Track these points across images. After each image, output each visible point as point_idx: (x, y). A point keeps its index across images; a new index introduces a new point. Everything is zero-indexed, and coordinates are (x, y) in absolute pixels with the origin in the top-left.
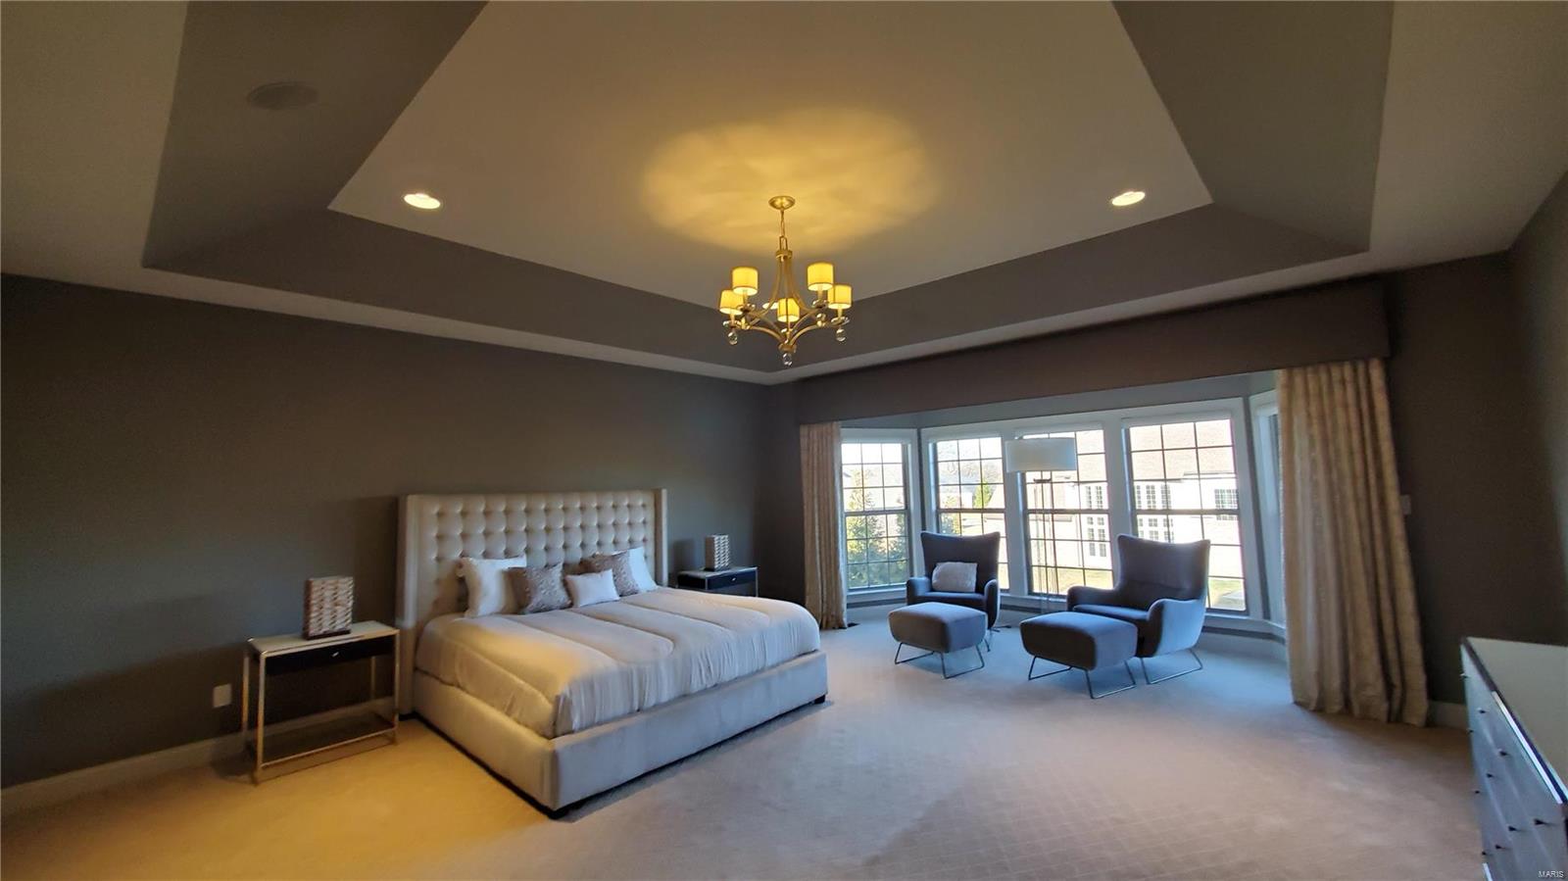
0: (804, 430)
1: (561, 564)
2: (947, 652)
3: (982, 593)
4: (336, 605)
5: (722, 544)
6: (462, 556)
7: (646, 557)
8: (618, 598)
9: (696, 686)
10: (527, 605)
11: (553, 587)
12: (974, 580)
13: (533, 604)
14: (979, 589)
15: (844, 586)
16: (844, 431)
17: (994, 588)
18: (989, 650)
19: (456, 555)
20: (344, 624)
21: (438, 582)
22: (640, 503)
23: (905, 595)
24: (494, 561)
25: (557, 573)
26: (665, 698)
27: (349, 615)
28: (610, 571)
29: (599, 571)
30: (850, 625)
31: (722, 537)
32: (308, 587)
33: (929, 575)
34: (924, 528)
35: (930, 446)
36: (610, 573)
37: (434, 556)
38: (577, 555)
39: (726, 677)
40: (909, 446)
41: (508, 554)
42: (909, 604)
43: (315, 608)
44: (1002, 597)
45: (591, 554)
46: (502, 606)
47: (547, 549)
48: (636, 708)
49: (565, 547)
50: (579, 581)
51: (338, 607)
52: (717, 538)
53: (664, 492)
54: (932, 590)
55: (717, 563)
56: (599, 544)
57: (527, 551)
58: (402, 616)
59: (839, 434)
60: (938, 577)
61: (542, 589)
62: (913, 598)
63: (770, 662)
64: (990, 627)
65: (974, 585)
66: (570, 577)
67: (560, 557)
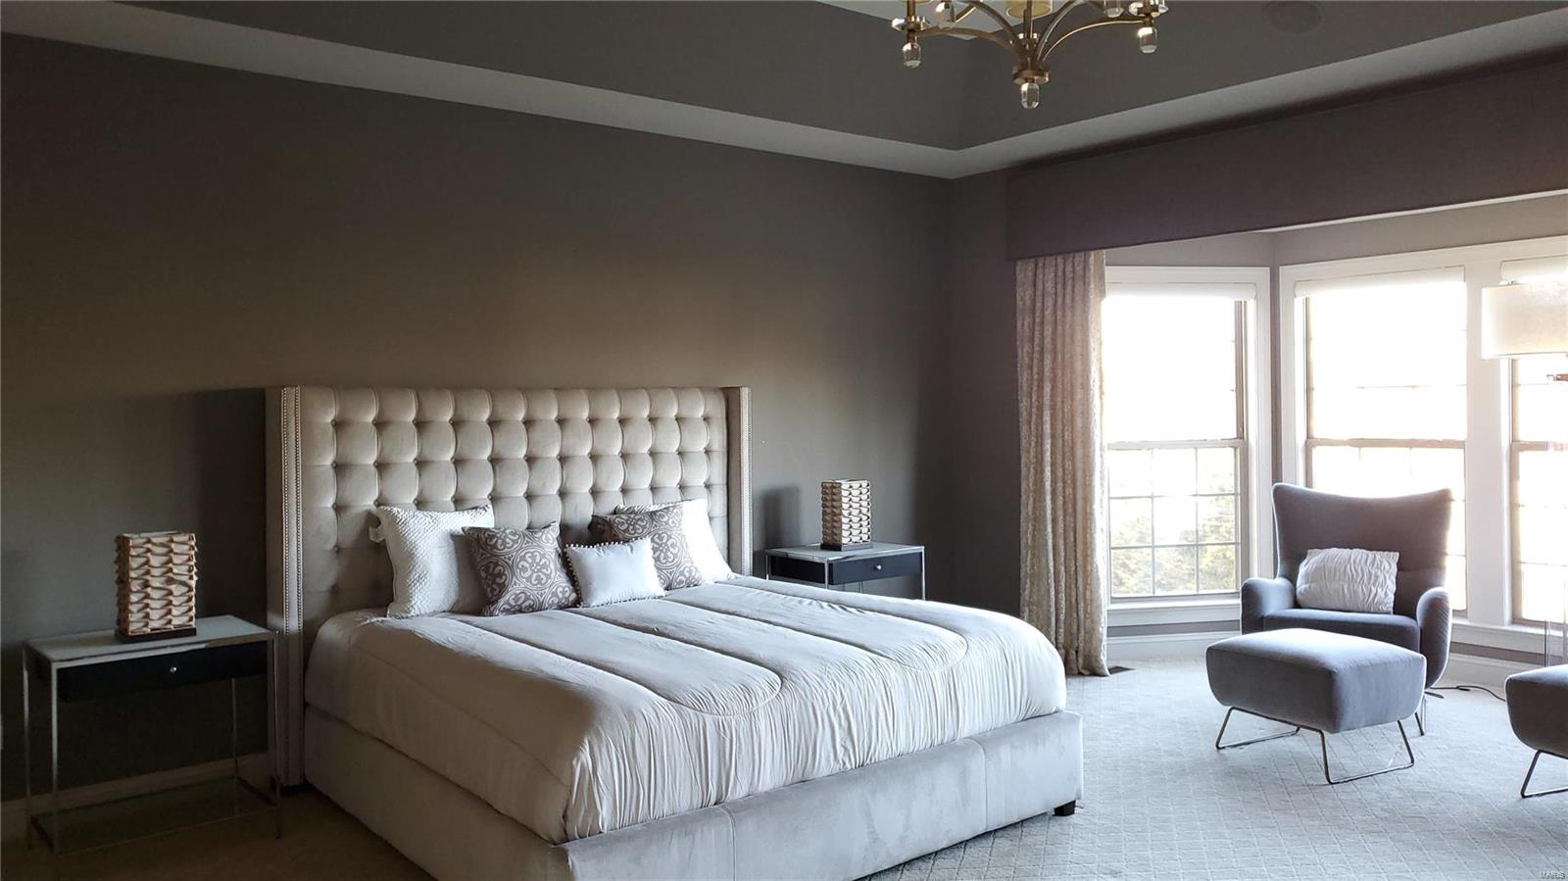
0: (1024, 271)
1: (557, 524)
2: (1334, 727)
3: (1413, 616)
4: (170, 581)
5: (856, 497)
6: (379, 503)
7: (711, 519)
8: (663, 593)
9: (824, 766)
10: (499, 596)
11: (545, 566)
12: (1392, 587)
13: (508, 598)
14: (1404, 604)
15: (1103, 593)
16: (1110, 272)
17: (1437, 607)
18: (1422, 734)
19: (368, 502)
20: (185, 619)
21: (338, 550)
22: (700, 413)
23: (1238, 615)
24: (434, 514)
25: (550, 541)
26: (767, 782)
27: (193, 603)
28: (648, 540)
29: (627, 541)
30: (1115, 670)
31: (856, 485)
32: (123, 546)
33: (1291, 576)
34: (1277, 474)
35: (1299, 303)
36: (645, 546)
37: (329, 502)
38: (584, 511)
39: (882, 753)
40: (1251, 305)
41: (459, 503)
42: (1244, 632)
43: (135, 586)
44: (1453, 625)
45: (612, 509)
46: (453, 597)
47: (530, 497)
48: (713, 800)
49: (563, 494)
50: (591, 557)
51: (173, 587)
52: (845, 485)
53: (745, 393)
54: (1296, 605)
55: (845, 534)
56: (624, 491)
57: (495, 498)
58: (280, 611)
59: (1102, 277)
60: (1310, 578)
61: (524, 569)
62: (1254, 618)
63: (967, 729)
64: (1427, 685)
65: (1391, 597)
66: (575, 549)
67: (553, 512)
